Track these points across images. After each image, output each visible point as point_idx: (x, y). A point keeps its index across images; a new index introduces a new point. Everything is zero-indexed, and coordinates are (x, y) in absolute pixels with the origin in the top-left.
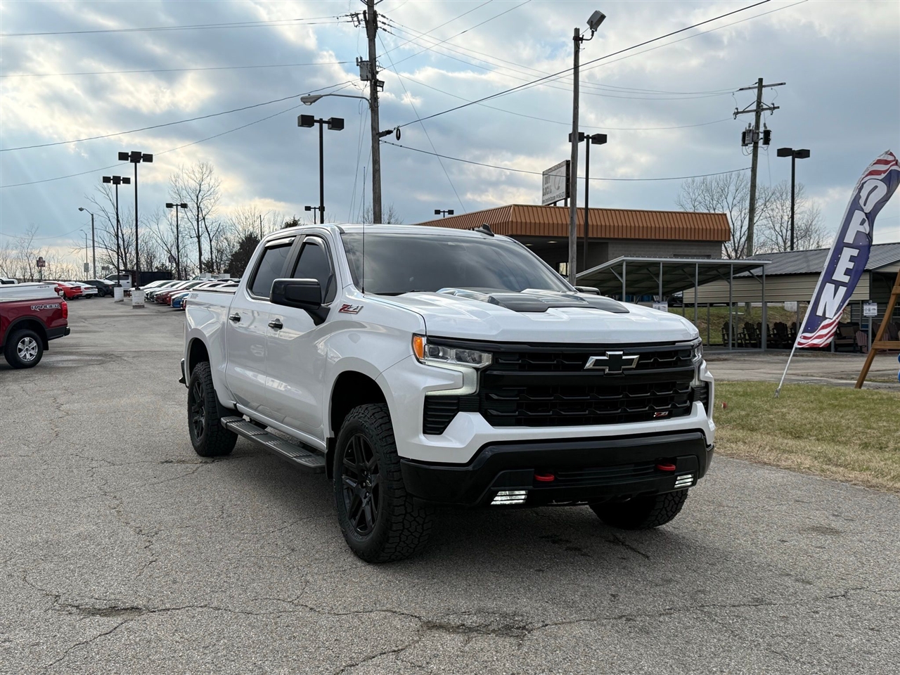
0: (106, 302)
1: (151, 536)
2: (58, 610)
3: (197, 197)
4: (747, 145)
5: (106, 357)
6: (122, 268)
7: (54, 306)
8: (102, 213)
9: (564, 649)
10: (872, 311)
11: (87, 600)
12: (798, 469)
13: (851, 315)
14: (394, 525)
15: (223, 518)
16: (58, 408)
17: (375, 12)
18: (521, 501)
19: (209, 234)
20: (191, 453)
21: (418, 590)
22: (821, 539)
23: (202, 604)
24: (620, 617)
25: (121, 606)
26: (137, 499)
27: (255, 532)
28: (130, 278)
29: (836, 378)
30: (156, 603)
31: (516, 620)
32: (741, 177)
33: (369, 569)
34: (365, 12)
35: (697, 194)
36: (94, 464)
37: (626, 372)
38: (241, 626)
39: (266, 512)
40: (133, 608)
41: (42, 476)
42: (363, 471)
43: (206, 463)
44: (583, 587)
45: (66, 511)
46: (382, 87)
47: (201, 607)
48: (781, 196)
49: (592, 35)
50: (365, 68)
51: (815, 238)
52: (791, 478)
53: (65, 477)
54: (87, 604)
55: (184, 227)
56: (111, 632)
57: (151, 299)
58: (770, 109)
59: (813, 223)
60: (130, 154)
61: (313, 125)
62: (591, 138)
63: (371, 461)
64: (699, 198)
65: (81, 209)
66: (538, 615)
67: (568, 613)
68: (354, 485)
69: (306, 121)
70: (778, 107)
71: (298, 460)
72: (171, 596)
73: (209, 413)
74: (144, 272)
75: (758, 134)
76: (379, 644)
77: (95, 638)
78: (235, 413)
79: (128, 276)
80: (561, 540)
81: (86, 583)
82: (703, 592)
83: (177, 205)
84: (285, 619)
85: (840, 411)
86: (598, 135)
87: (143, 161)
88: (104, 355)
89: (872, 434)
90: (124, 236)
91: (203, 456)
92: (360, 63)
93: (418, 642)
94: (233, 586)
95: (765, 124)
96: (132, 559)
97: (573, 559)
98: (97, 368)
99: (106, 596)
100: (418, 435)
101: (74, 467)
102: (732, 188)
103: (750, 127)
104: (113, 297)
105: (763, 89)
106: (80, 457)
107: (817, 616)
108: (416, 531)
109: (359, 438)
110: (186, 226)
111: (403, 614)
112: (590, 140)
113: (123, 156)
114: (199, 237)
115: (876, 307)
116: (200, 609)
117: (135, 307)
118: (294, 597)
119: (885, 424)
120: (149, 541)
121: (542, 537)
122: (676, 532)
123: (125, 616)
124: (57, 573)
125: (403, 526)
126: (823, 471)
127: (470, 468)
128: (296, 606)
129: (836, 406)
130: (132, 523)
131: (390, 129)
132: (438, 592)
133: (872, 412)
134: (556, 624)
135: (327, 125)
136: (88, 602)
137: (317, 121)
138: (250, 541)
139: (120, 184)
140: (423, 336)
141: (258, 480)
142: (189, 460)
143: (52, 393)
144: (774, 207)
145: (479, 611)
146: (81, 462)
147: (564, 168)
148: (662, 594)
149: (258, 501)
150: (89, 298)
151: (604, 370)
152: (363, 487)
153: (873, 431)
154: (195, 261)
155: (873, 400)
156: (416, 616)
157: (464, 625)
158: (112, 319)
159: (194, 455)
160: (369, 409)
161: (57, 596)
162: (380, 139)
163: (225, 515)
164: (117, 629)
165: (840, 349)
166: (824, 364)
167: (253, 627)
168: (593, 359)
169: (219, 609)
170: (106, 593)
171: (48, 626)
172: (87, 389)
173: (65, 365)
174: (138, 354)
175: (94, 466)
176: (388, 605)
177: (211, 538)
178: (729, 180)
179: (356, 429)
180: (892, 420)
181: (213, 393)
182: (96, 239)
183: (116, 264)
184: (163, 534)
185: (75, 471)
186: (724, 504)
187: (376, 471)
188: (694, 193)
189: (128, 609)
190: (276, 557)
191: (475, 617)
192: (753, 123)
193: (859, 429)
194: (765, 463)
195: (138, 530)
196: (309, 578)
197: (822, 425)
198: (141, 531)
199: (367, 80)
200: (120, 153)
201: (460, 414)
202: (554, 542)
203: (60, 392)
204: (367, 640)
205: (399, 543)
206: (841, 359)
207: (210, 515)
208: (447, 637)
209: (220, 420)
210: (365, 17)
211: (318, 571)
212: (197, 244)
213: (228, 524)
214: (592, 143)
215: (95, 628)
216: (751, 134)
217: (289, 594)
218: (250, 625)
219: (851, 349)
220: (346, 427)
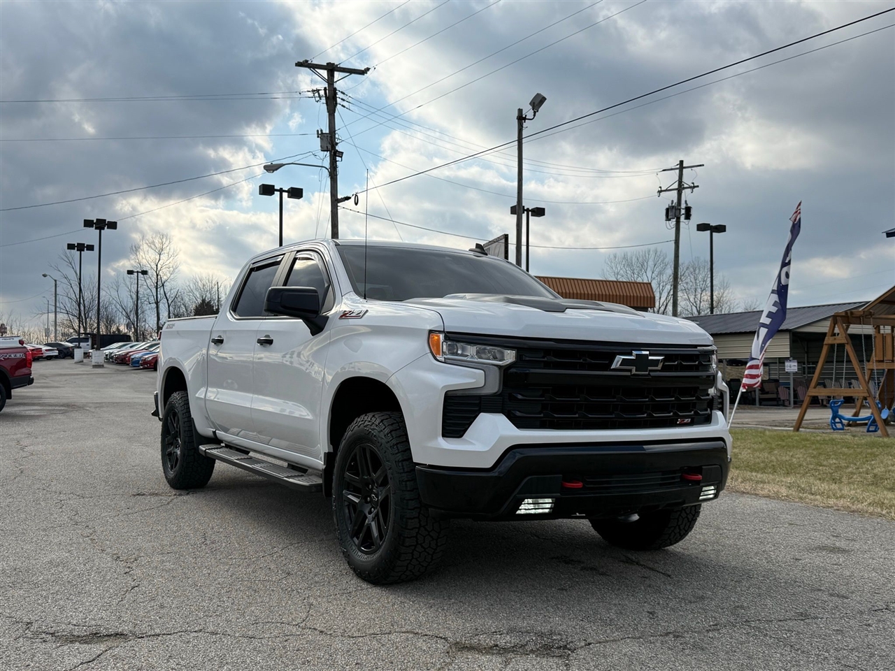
0: (66, 363)
1: (130, 562)
2: (31, 638)
3: (157, 266)
4: (670, 220)
5: (69, 407)
6: (82, 331)
7: (18, 355)
8: (65, 281)
9: (619, 668)
10: (792, 368)
11: (64, 626)
12: (777, 497)
13: (769, 374)
14: (407, 539)
15: (206, 544)
16: (22, 449)
17: (335, 89)
18: (547, 511)
19: (168, 300)
20: (164, 486)
21: (437, 611)
22: (833, 557)
23: (196, 629)
24: (667, 634)
25: (104, 632)
26: (111, 528)
27: (243, 557)
28: (90, 340)
29: (771, 426)
30: (144, 628)
31: (554, 639)
32: (658, 253)
33: (375, 592)
34: (325, 89)
35: (619, 269)
36: (62, 497)
37: (652, 374)
38: (244, 651)
39: (252, 538)
40: (117, 634)
41: (7, 509)
42: (367, 485)
43: (180, 495)
44: (615, 605)
45: (35, 539)
46: (341, 157)
47: (195, 632)
48: (695, 271)
49: (534, 115)
50: (325, 139)
51: (726, 308)
52: (773, 504)
53: (32, 509)
54: (63, 631)
55: (144, 294)
56: (94, 660)
57: (110, 359)
58: (690, 187)
59: (724, 295)
60: (95, 221)
61: (274, 194)
62: (530, 211)
63: (379, 472)
64: (621, 272)
65: (45, 276)
66: (577, 634)
67: (608, 631)
68: (356, 500)
69: (267, 190)
70: (698, 186)
71: (291, 480)
72: (160, 621)
73: (185, 442)
74: (103, 335)
75: (680, 210)
76: (407, 667)
77: (75, 667)
78: (215, 440)
79: (88, 339)
80: (572, 560)
81: (62, 609)
82: (742, 607)
83: (138, 272)
84: (293, 644)
85: (790, 451)
86: (537, 208)
87: (108, 228)
88: (67, 405)
89: (825, 471)
90: (85, 302)
91: (177, 489)
92: (321, 135)
93: (451, 664)
94: (229, 610)
95: (686, 201)
96: (112, 585)
97: (593, 578)
98: (59, 416)
99: (85, 622)
100: (437, 438)
101: (41, 500)
102: (651, 263)
103: (672, 203)
104: (73, 358)
105: (684, 170)
106: (47, 491)
107: (871, 628)
108: (429, 547)
109: (364, 450)
110: (145, 292)
111: (426, 635)
112: (530, 213)
113: (88, 223)
114: (157, 303)
115: (796, 364)
116: (195, 634)
117: (95, 366)
118: (299, 620)
119: (834, 461)
120: (129, 567)
121: (552, 558)
122: (686, 552)
123: (109, 644)
124: (27, 599)
125: (417, 541)
126: (801, 498)
127: (494, 474)
128: (303, 629)
129: (784, 446)
130: (109, 550)
131: (349, 196)
132: (459, 612)
133: (820, 451)
134: (600, 643)
135: (287, 194)
136: (64, 628)
137: (277, 190)
138: (239, 566)
139: (83, 250)
140: (440, 332)
141: (238, 509)
142: (162, 493)
143: (15, 437)
144: (688, 280)
145: (511, 631)
146: (48, 495)
147: (503, 241)
148: (700, 610)
149: (241, 528)
150: (50, 360)
151: (630, 371)
152: (367, 502)
153: (824, 468)
154: (153, 325)
155: (817, 441)
156: (441, 638)
157: (497, 646)
158: (72, 377)
159: (168, 488)
160: (376, 416)
161: (29, 623)
162: (339, 204)
163: (208, 542)
164: (101, 657)
165: (763, 403)
166: (755, 415)
167: (259, 652)
168: (619, 358)
169: (216, 634)
170: (85, 619)
171: (19, 654)
172: (51, 433)
173: (28, 413)
174: (100, 405)
175: (62, 498)
176: (407, 627)
177: (196, 563)
178: (647, 255)
179: (363, 438)
180: (841, 458)
181: (190, 421)
182: (58, 305)
183: (77, 328)
184: (144, 561)
185: (42, 503)
186: (721, 526)
187: (385, 483)
188: (616, 267)
189: (112, 635)
190: (271, 581)
191: (508, 636)
192: (675, 201)
193: (812, 467)
194: (744, 493)
195: (115, 556)
196: (312, 600)
197: (775, 464)
198: (118, 557)
199: (327, 151)
200: (85, 220)
201: (482, 415)
202: (566, 563)
203: (23, 436)
204: (392, 663)
205: (411, 560)
206: (767, 411)
207: (192, 542)
208: (484, 658)
209: (198, 449)
210: (325, 93)
211: (320, 593)
212: (155, 310)
213: (213, 550)
214: (532, 215)
215: (75, 656)
216: (674, 210)
217: (293, 617)
218: (255, 649)
219: (775, 403)
220: (350, 437)
